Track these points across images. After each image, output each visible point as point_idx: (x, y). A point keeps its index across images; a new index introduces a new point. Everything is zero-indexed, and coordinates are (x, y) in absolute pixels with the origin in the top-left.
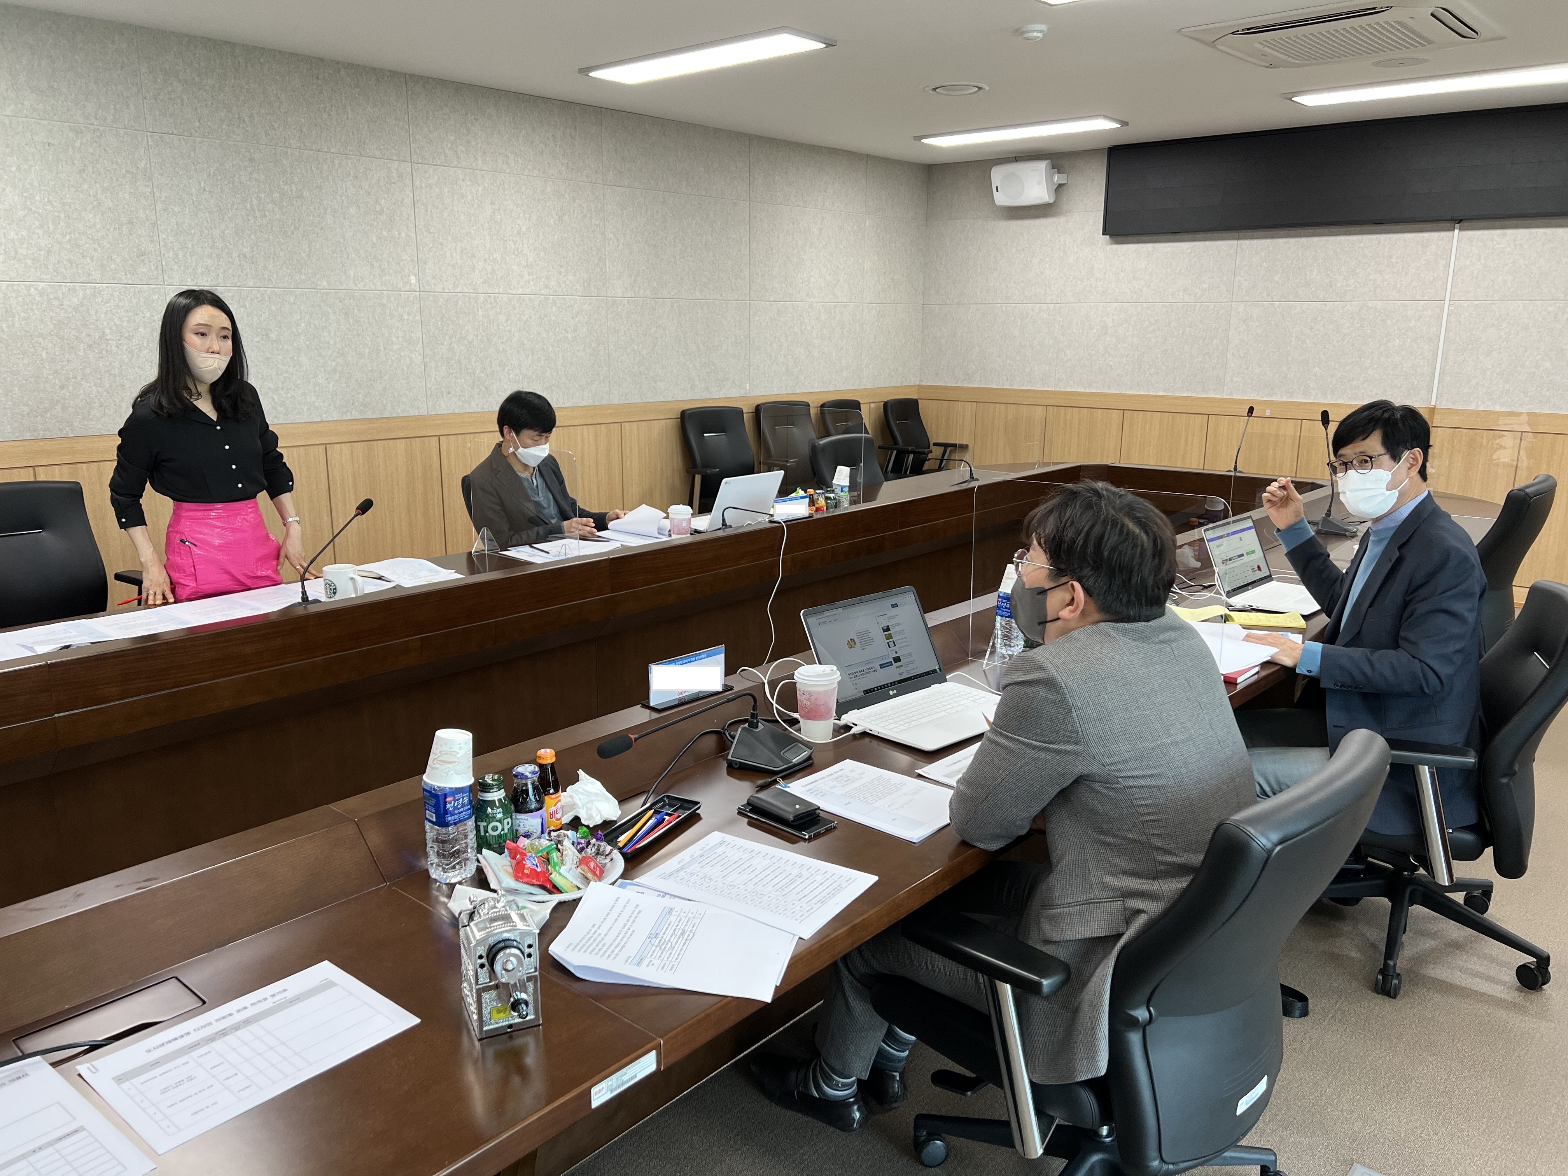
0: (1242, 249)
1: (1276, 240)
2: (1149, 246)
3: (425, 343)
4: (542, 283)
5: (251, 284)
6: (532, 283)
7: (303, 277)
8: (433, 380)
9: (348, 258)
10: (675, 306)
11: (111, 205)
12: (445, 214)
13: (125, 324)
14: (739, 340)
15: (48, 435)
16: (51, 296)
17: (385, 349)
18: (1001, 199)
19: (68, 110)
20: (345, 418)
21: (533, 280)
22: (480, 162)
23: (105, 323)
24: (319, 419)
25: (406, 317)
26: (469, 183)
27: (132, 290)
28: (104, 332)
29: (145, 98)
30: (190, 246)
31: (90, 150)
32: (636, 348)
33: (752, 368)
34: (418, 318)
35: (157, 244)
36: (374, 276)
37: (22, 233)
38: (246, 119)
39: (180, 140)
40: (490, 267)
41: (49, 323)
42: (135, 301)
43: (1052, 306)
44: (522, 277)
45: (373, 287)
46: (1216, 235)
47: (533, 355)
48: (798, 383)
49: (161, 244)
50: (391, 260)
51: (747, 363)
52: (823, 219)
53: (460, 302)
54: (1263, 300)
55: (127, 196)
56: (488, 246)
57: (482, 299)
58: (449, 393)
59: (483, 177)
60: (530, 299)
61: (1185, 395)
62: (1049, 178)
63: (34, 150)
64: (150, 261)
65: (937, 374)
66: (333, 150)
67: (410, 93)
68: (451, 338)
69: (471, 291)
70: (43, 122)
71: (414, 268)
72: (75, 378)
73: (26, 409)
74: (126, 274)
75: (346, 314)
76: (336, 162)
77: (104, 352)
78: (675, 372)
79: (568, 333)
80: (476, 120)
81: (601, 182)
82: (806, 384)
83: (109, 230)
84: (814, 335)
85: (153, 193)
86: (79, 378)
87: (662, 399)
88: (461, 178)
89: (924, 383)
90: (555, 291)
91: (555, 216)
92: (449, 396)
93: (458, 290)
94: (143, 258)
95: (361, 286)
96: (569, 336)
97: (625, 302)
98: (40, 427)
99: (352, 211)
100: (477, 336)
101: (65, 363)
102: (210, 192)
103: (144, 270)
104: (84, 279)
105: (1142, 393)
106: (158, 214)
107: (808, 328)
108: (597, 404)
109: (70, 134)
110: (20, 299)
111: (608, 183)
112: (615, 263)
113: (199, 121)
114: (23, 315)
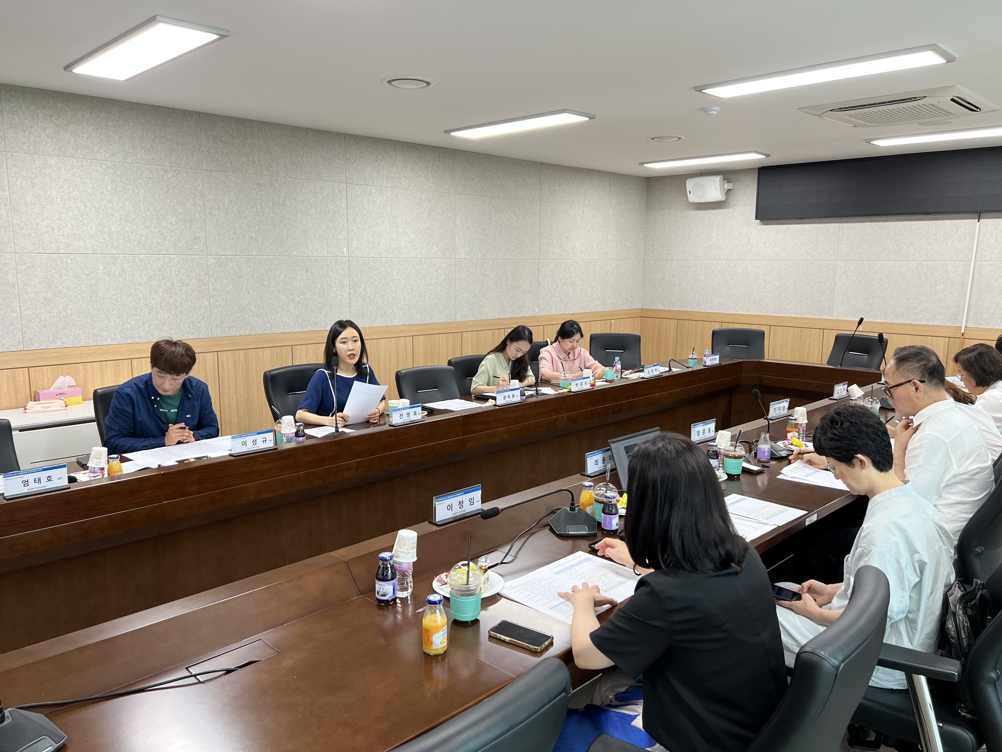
0: (843, 229)
1: (863, 224)
2: (785, 226)
3: (350, 286)
4: (418, 251)
5: (255, 254)
6: (412, 251)
7: (284, 249)
8: (354, 308)
9: (309, 238)
10: (495, 264)
11: (181, 211)
12: (365, 212)
13: (185, 277)
14: (532, 283)
15: (140, 341)
16: (147, 262)
17: (328, 290)
18: (692, 198)
19: (161, 159)
20: (303, 330)
21: (413, 250)
22: (385, 183)
23: (174, 277)
24: (289, 331)
25: (340, 272)
26: (378, 194)
27: (190, 258)
28: (173, 282)
29: (203, 152)
30: (222, 233)
31: (172, 181)
32: (472, 288)
33: (539, 300)
34: (347, 272)
35: (205, 232)
36: (323, 248)
37: (133, 228)
38: (257, 162)
39: (220, 174)
40: (389, 242)
41: (144, 277)
42: (191, 264)
43: (724, 262)
44: (407, 248)
45: (322, 255)
46: (826, 220)
47: (412, 293)
48: (567, 308)
49: (207, 232)
50: (333, 239)
51: (537, 296)
52: (583, 211)
53: (371, 263)
54: (856, 259)
55: (190, 206)
56: (388, 230)
57: (383, 261)
58: (363, 315)
59: (386, 191)
60: (411, 260)
61: (809, 317)
62: (722, 187)
63: (142, 181)
64: (200, 242)
65: (652, 302)
66: (303, 177)
67: (347, 144)
68: (365, 283)
69: (378, 256)
70: (147, 166)
71: (346, 243)
72: (156, 308)
73: (129, 326)
74: (187, 250)
75: (307, 270)
76: (305, 184)
77: (173, 294)
78: (494, 302)
79: (432, 280)
80: (384, 158)
81: (454, 192)
82: (572, 308)
83: (179, 225)
84: (577, 279)
85: (204, 204)
86: (159, 308)
87: (486, 318)
88: (374, 191)
89: (644, 308)
90: (426, 256)
91: (427, 213)
92: (363, 317)
93: (370, 256)
94: (196, 240)
95: (315, 254)
96: (433, 282)
97: (466, 261)
98: (136, 336)
99: (313, 211)
100: (380, 282)
101: (151, 300)
102: (235, 203)
103: (197, 247)
104: (165, 252)
105: (781, 315)
106: (206, 216)
107: (574, 275)
108: (448, 321)
109: (162, 172)
110: (130, 264)
111: (458, 193)
112: (461, 239)
113: (231, 163)
114: (131, 273)
